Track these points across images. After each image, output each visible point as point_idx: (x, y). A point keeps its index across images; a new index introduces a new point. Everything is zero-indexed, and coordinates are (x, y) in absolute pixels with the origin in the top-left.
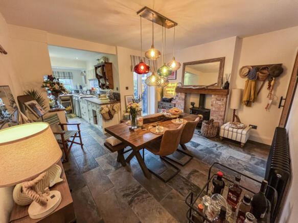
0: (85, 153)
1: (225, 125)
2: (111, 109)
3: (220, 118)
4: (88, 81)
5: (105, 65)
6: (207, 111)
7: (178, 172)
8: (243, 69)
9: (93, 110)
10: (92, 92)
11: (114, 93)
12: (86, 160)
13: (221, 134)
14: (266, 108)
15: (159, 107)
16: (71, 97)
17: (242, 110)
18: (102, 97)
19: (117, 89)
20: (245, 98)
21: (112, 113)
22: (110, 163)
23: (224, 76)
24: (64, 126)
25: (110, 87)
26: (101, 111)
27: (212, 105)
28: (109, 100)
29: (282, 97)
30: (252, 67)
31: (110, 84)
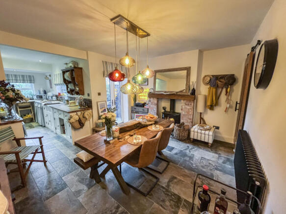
0: (49, 172)
1: (194, 127)
2: (81, 117)
3: (189, 121)
4: (53, 86)
5: (75, 69)
6: (177, 115)
7: (157, 181)
8: (206, 78)
9: (60, 119)
10: (58, 97)
11: (85, 99)
12: (50, 182)
13: (192, 137)
14: (225, 111)
15: (132, 112)
16: (32, 103)
17: (207, 114)
18: (70, 104)
19: (89, 95)
20: (209, 103)
21: (83, 121)
22: (81, 181)
23: (191, 83)
24: (21, 141)
25: (81, 92)
26: (69, 119)
27: (182, 110)
28: (79, 107)
29: (237, 102)
30: (213, 76)
31: (79, 90)
